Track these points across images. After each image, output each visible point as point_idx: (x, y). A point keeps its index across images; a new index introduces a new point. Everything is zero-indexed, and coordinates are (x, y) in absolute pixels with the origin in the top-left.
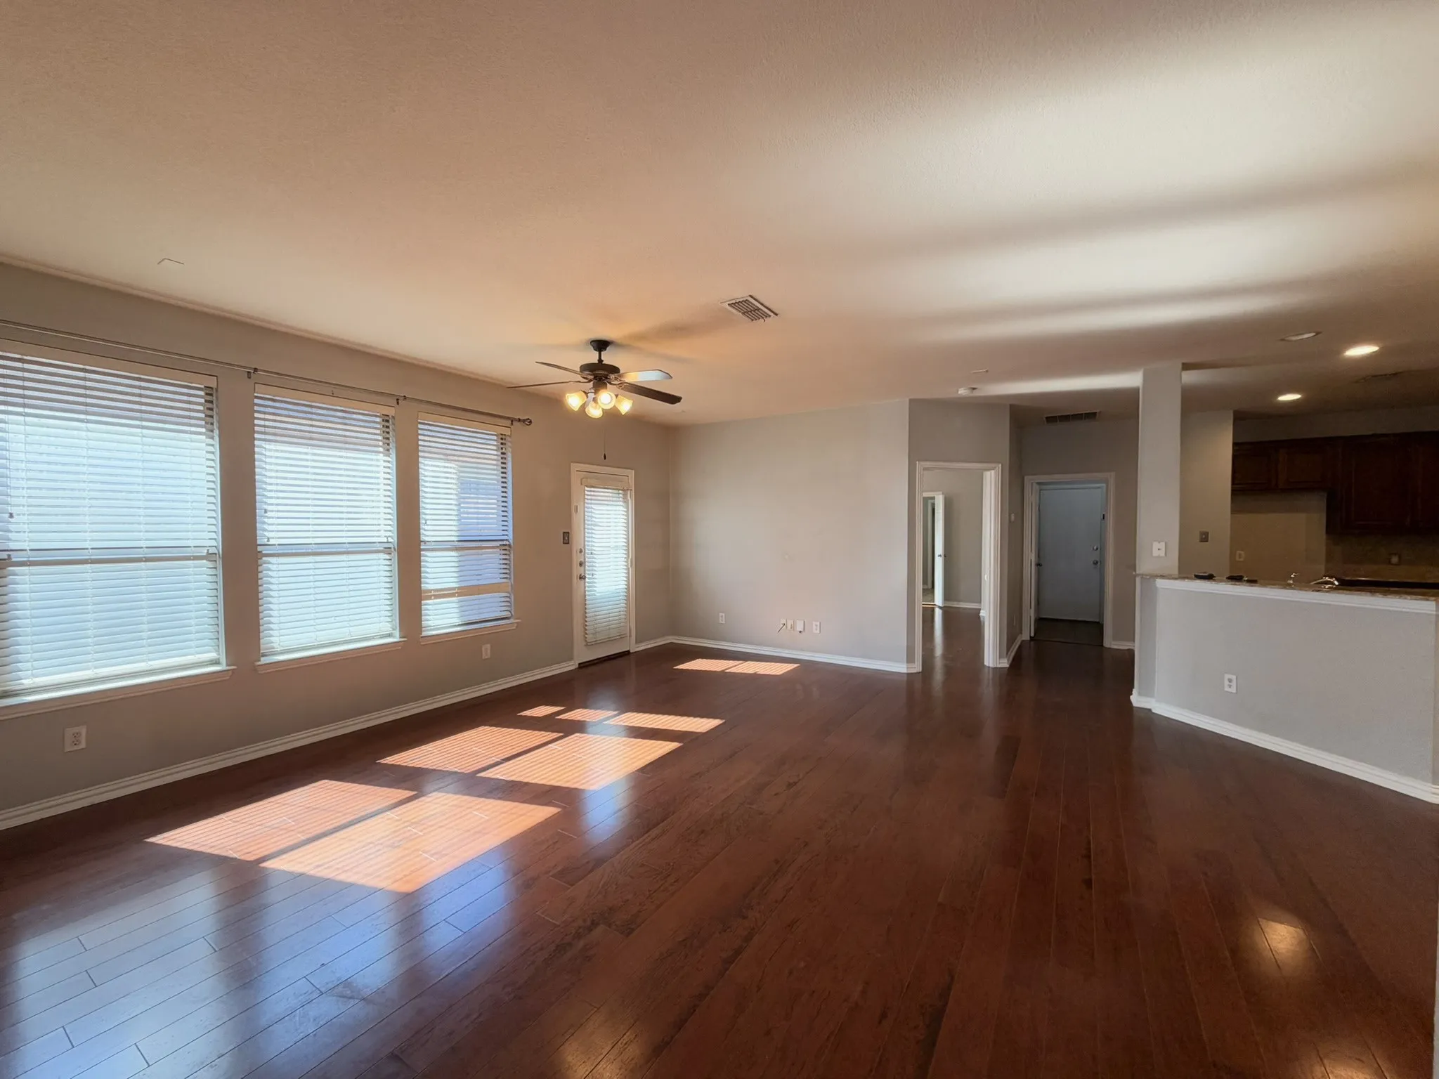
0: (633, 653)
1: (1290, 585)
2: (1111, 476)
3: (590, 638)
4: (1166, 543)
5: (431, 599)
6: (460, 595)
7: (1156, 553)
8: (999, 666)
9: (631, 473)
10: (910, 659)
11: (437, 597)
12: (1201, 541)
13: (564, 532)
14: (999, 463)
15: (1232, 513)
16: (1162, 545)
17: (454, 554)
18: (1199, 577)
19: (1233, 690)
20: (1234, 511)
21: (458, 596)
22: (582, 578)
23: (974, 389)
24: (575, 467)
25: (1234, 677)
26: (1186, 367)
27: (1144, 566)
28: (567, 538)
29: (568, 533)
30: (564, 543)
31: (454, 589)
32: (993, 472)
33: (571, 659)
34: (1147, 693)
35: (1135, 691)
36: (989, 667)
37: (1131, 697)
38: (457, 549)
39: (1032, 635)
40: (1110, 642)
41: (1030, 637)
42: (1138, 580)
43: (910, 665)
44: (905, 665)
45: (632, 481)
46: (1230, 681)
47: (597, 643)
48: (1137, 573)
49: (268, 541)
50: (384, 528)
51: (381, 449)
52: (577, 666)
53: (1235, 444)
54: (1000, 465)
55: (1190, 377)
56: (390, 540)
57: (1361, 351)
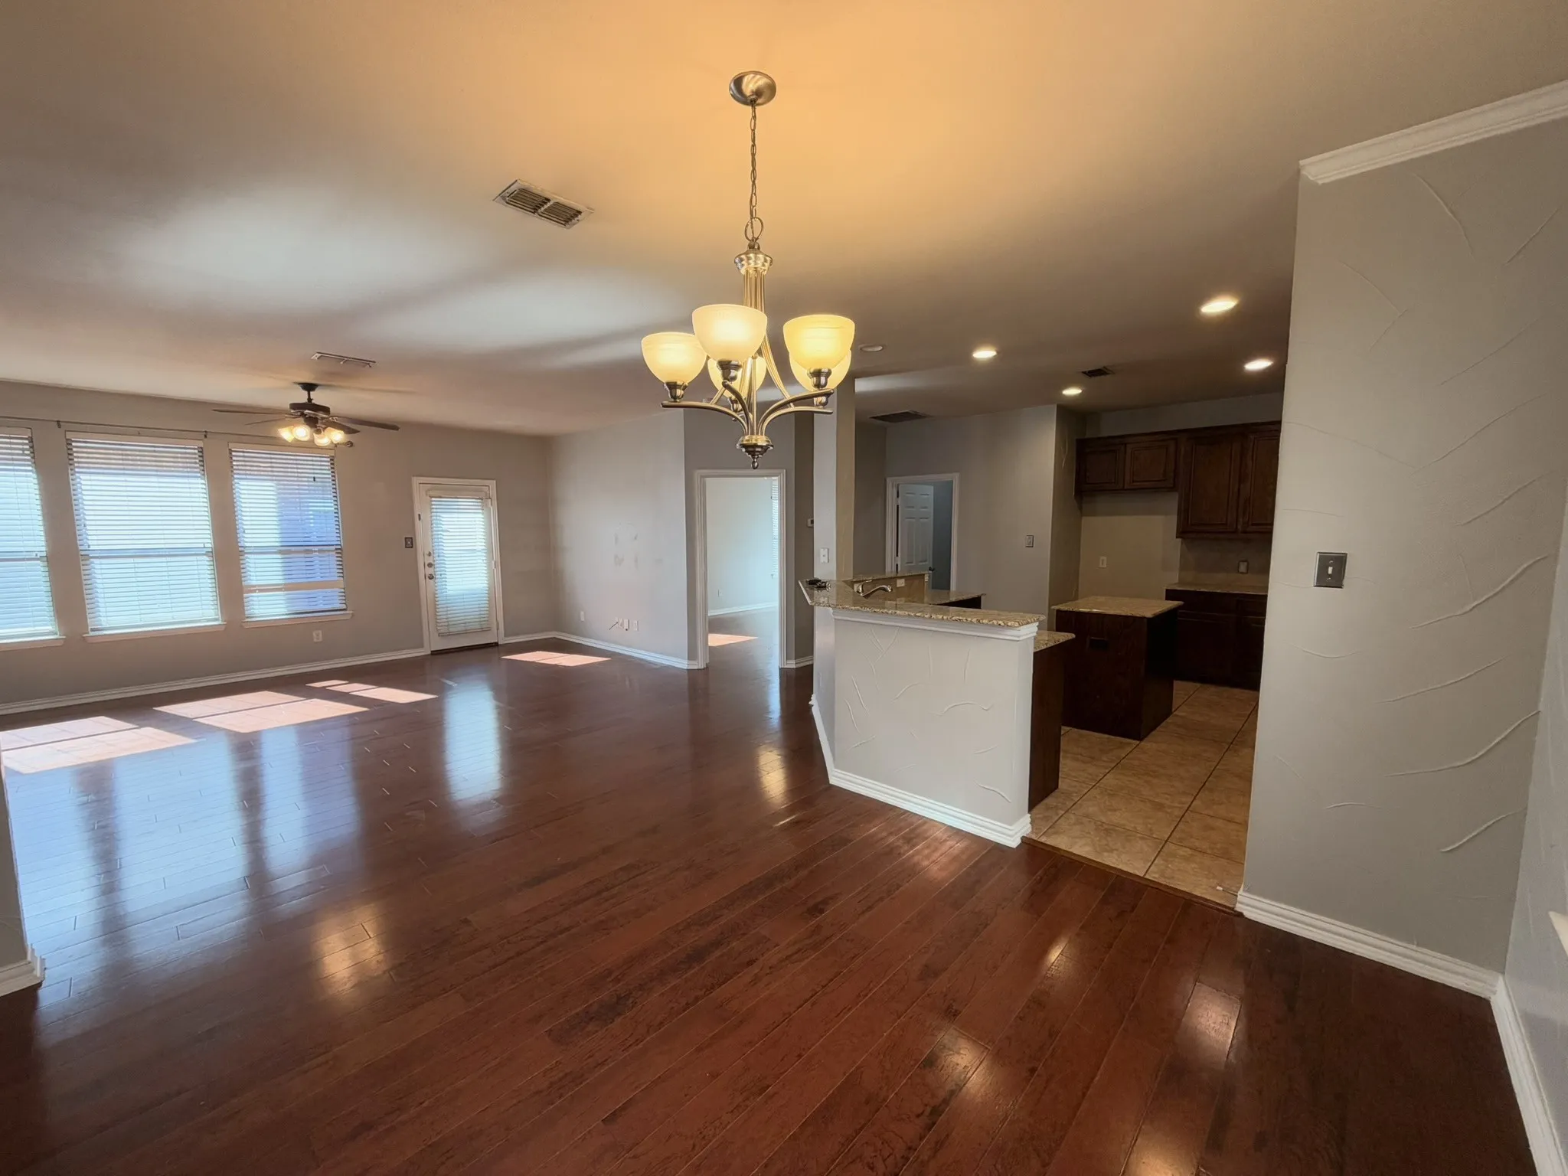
0: (502, 645)
3: (443, 630)
4: (828, 550)
5: (255, 592)
6: (286, 590)
8: (786, 667)
9: (493, 484)
11: (261, 591)
12: (1027, 547)
13: (406, 538)
17: (279, 556)
21: (285, 590)
22: (431, 577)
24: (416, 481)
28: (410, 543)
29: (411, 538)
30: (406, 547)
31: (281, 584)
33: (422, 646)
38: (280, 552)
43: (692, 662)
44: (686, 662)
45: (493, 493)
47: (450, 634)
49: (89, 547)
50: (202, 535)
51: (199, 475)
52: (429, 652)
56: (207, 545)
57: (984, 354)
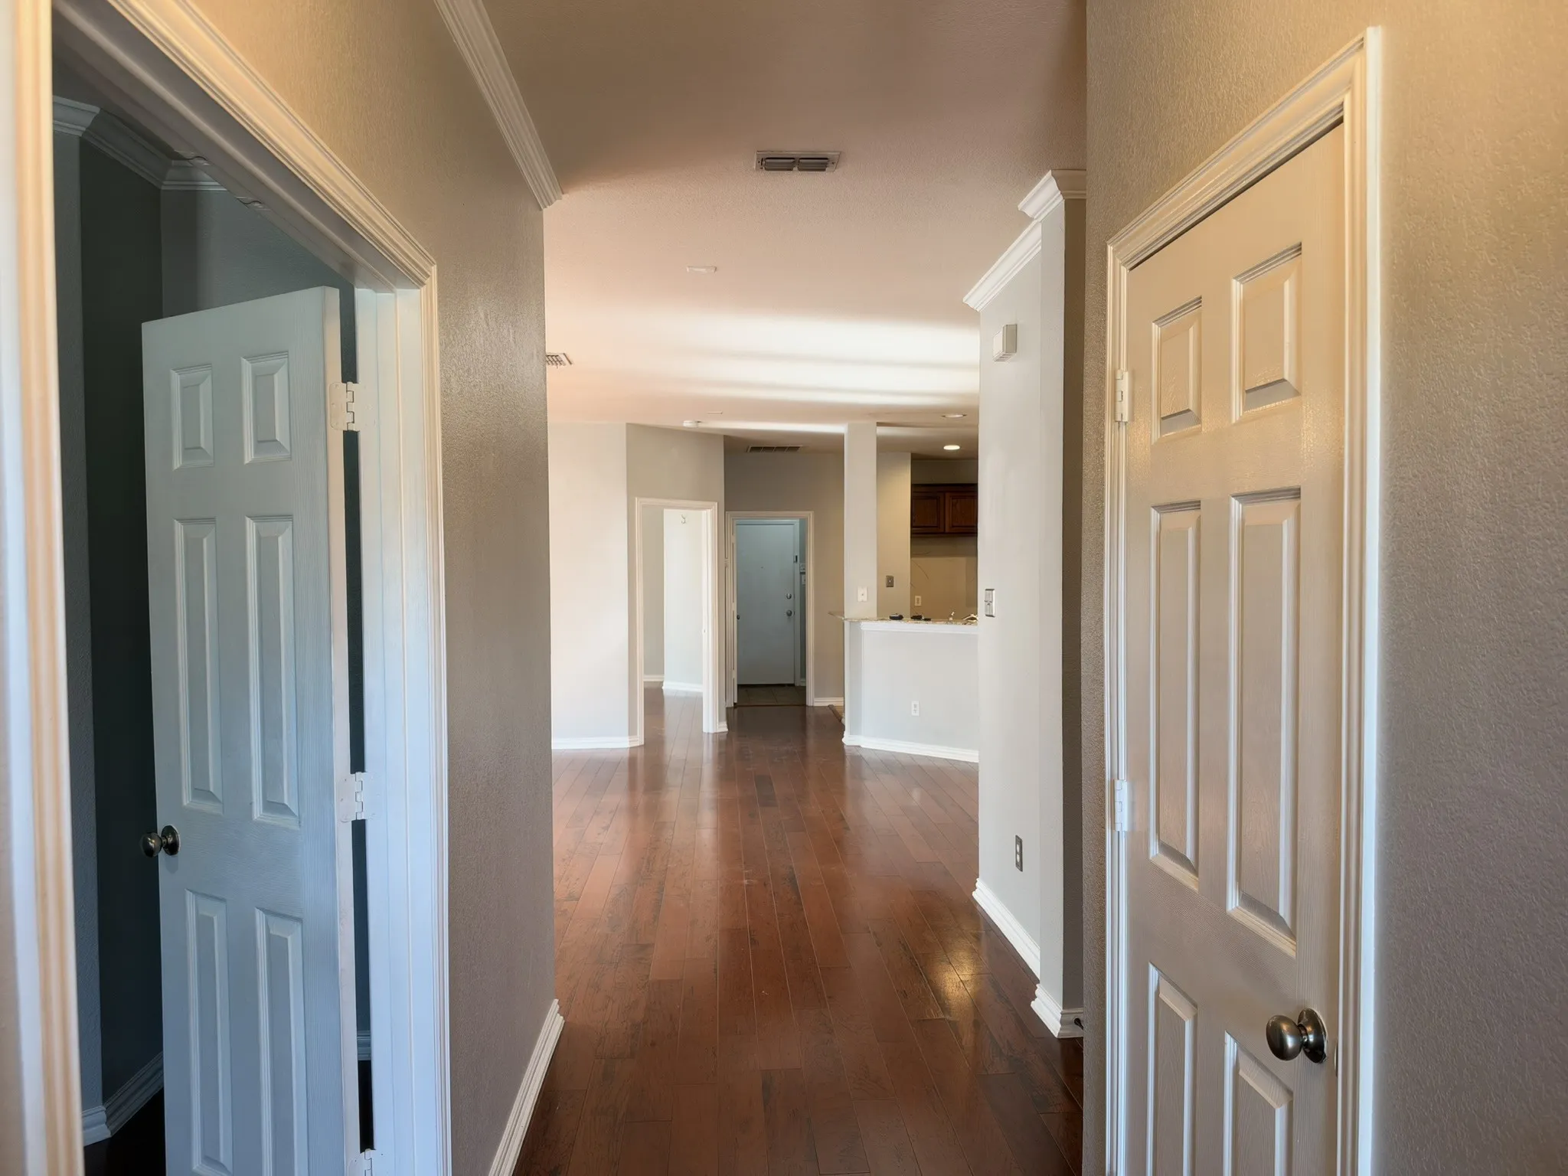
1: (950, 621)
2: (810, 515)
4: (867, 589)
7: (860, 598)
8: (719, 731)
10: (632, 732)
12: (888, 586)
14: (715, 501)
15: (911, 557)
16: (865, 591)
18: (893, 618)
19: (917, 714)
20: (913, 554)
23: (699, 422)
25: (918, 703)
26: (879, 424)
27: (850, 611)
32: (709, 511)
34: (856, 731)
35: (846, 734)
36: (708, 733)
37: (843, 740)
39: (736, 702)
40: (814, 700)
41: (735, 704)
42: (847, 624)
43: (633, 738)
44: (626, 738)
46: (915, 706)
48: (846, 617)
53: (913, 486)
54: (716, 504)
55: (883, 431)
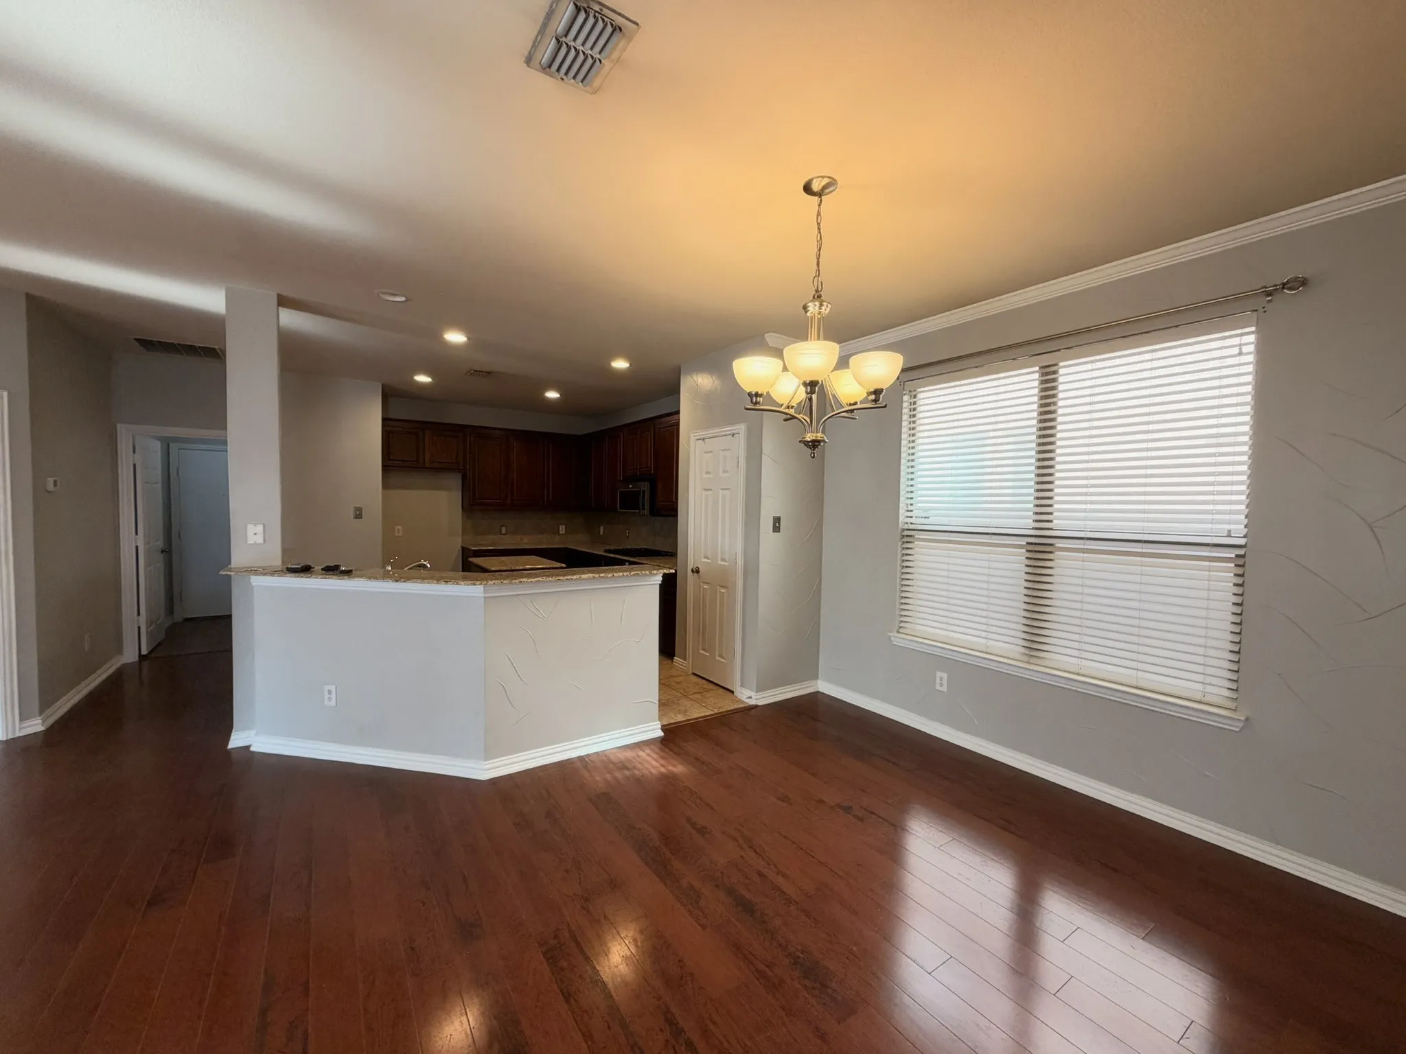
4: (265, 526)
7: (252, 539)
12: (356, 518)
15: (383, 488)
16: (260, 528)
19: (333, 703)
25: (335, 688)
26: (283, 302)
27: (239, 558)
34: (247, 727)
35: (234, 728)
37: (230, 738)
39: (144, 653)
41: (141, 656)
42: (234, 575)
46: (330, 692)
48: (232, 566)
55: (290, 319)
57: (455, 337)
